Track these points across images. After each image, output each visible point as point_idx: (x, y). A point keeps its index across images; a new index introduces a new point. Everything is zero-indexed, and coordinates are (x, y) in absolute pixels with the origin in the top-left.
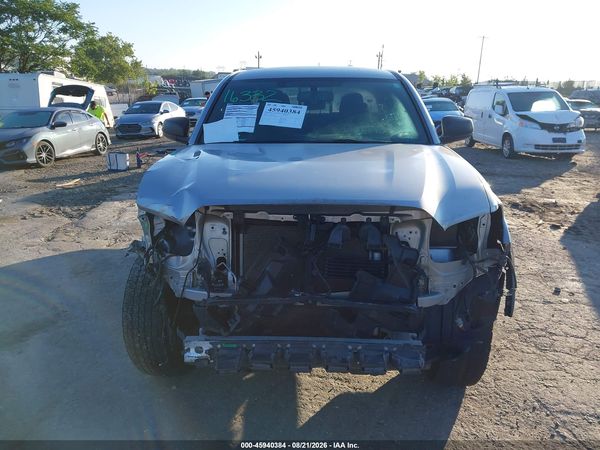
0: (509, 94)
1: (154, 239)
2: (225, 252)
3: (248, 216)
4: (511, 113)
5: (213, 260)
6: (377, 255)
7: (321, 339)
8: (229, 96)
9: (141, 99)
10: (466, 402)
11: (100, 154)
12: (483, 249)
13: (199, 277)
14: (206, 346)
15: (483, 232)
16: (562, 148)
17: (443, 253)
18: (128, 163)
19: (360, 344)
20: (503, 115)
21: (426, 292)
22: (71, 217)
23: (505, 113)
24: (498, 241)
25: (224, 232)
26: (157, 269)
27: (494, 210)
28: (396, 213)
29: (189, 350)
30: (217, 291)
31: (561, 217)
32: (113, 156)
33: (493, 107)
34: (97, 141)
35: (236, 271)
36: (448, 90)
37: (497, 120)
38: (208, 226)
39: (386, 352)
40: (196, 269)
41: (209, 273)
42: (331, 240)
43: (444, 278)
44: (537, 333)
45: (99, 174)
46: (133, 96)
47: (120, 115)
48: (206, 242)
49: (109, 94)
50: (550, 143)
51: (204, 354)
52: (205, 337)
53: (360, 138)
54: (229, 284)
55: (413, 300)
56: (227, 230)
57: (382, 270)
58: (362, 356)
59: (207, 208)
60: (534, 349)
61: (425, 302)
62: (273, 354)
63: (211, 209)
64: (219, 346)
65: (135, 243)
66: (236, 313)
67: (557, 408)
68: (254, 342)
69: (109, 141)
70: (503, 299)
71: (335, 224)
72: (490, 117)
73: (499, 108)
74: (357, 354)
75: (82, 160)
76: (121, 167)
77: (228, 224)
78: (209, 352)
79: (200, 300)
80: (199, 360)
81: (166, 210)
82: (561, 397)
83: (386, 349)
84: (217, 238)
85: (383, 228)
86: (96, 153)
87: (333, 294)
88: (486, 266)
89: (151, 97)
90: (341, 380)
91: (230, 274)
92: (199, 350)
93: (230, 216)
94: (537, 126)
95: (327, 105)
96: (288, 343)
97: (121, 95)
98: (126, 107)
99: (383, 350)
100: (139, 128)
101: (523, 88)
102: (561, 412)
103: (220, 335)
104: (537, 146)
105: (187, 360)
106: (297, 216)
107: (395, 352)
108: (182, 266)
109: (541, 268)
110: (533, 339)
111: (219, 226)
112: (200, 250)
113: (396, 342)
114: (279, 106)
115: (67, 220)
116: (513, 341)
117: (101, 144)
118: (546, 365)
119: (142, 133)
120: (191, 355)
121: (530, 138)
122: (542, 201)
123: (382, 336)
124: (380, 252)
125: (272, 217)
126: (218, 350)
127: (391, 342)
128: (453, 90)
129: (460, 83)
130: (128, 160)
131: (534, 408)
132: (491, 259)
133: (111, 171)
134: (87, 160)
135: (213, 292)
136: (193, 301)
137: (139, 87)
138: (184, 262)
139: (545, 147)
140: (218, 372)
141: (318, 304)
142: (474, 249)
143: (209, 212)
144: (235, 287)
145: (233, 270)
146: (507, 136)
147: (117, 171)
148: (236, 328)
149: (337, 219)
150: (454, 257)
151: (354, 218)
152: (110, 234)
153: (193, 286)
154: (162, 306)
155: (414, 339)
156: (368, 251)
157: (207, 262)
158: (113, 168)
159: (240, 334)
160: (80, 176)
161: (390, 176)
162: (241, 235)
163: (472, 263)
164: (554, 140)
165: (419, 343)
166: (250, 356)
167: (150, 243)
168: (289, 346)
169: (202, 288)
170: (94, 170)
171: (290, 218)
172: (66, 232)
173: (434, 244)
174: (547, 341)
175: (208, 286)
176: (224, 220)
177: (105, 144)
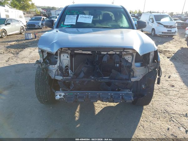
0: (154, 16)
1: (44, 60)
2: (68, 64)
3: (76, 52)
4: (155, 22)
5: (64, 67)
6: (118, 65)
7: (100, 92)
8: (67, 13)
9: (35, 16)
10: (144, 111)
11: (22, 34)
12: (151, 63)
13: (59, 72)
14: (63, 94)
15: (151, 57)
16: (170, 33)
17: (138, 64)
18: (32, 37)
19: (113, 93)
20: (152, 23)
21: (133, 77)
22: (14, 54)
23: (153, 22)
24: (155, 61)
25: (68, 57)
26: (45, 70)
27: (156, 50)
28: (125, 51)
29: (57, 95)
30: (66, 77)
31: (170, 54)
32: (26, 34)
33: (149, 20)
34: (21, 29)
35: (72, 70)
36: (134, 14)
37: (150, 24)
38: (62, 55)
39: (121, 95)
40: (59, 70)
41: (63, 71)
42: (103, 60)
43: (139, 72)
44: (164, 90)
45: (22, 40)
46: (32, 15)
47: (28, 21)
48: (62, 61)
49: (24, 14)
50: (167, 31)
51: (62, 97)
52: (62, 91)
53: (111, 27)
54: (70, 75)
55: (129, 79)
56: (68, 56)
57: (119, 70)
58: (113, 97)
59: (62, 49)
60: (163, 95)
61: (133, 80)
62: (85, 97)
63: (63, 49)
64: (67, 94)
65: (37, 61)
66: (72, 83)
67: (171, 112)
68: (78, 93)
69: (25, 30)
70: (157, 79)
71: (105, 55)
72: (148, 23)
73: (151, 20)
74: (111, 96)
75: (16, 36)
76: (30, 38)
77: (69, 54)
78: (64, 96)
79: (60, 79)
80: (60, 99)
81: (48, 49)
82: (172, 109)
83: (121, 94)
84: (65, 59)
85: (120, 56)
86: (21, 33)
87: (104, 78)
88: (152, 68)
89: (38, 15)
90: (104, 104)
91: (70, 71)
92: (60, 95)
93: (69, 52)
94: (163, 26)
95: (98, 17)
96: (89, 93)
97: (28, 15)
98: (30, 18)
99: (120, 95)
100: (35, 26)
101: (159, 14)
102: (172, 114)
103: (67, 90)
104: (163, 33)
105: (56, 99)
106: (92, 52)
107: (124, 95)
108: (54, 68)
109: (165, 70)
110: (163, 92)
111: (66, 55)
112: (60, 63)
113: (124, 92)
114: (84, 16)
115: (12, 55)
116: (157, 92)
117: (22, 31)
118: (167, 100)
119: (36, 27)
120: (58, 97)
121: (161, 30)
122: (164, 50)
123: (119, 90)
124: (119, 64)
125: (84, 52)
126: (67, 95)
127: (122, 92)
128: (136, 15)
129: (138, 12)
130: (32, 36)
131: (164, 113)
132: (154, 66)
133: (26, 39)
134: (18, 36)
135: (64, 77)
136: (58, 80)
137: (34, 12)
138: (54, 67)
139: (165, 33)
140: (67, 102)
141: (99, 81)
142: (148, 63)
143: (62, 50)
144: (72, 75)
145: (71, 70)
146: (153, 29)
147: (28, 39)
148: (73, 88)
149: (105, 53)
150: (142, 66)
151: (111, 53)
152: (27, 59)
153: (58, 75)
154: (47, 82)
155: (129, 91)
156: (115, 63)
157: (62, 67)
158: (27, 38)
159: (74, 90)
160: (16, 41)
161: (123, 39)
162: (73, 58)
163: (148, 67)
164: (168, 31)
165: (131, 93)
166: (77, 97)
167: (42, 61)
168: (90, 94)
169: (61, 76)
170: (21, 39)
171: (90, 52)
172: (12, 59)
173: (136, 62)
174: (167, 92)
175: (63, 75)
176: (67, 53)
177: (24, 30)
